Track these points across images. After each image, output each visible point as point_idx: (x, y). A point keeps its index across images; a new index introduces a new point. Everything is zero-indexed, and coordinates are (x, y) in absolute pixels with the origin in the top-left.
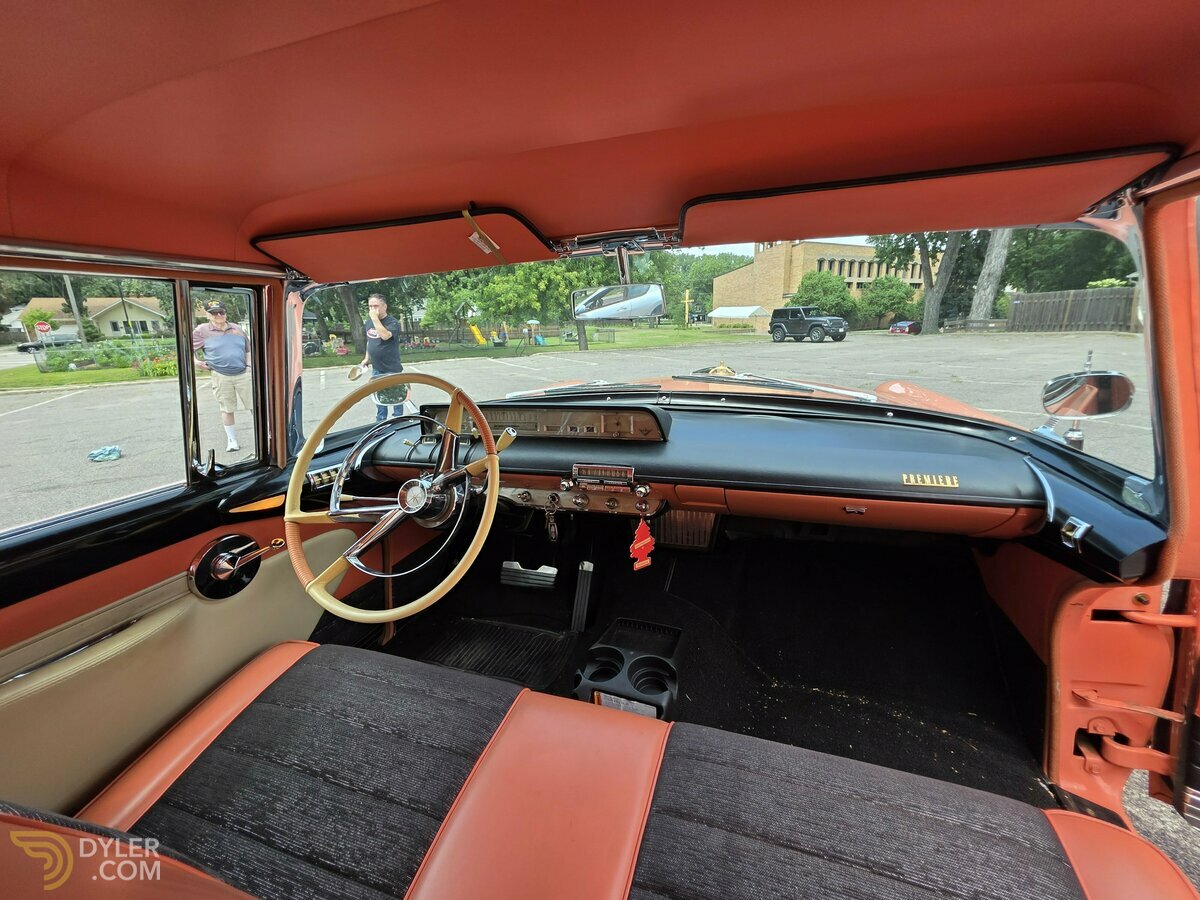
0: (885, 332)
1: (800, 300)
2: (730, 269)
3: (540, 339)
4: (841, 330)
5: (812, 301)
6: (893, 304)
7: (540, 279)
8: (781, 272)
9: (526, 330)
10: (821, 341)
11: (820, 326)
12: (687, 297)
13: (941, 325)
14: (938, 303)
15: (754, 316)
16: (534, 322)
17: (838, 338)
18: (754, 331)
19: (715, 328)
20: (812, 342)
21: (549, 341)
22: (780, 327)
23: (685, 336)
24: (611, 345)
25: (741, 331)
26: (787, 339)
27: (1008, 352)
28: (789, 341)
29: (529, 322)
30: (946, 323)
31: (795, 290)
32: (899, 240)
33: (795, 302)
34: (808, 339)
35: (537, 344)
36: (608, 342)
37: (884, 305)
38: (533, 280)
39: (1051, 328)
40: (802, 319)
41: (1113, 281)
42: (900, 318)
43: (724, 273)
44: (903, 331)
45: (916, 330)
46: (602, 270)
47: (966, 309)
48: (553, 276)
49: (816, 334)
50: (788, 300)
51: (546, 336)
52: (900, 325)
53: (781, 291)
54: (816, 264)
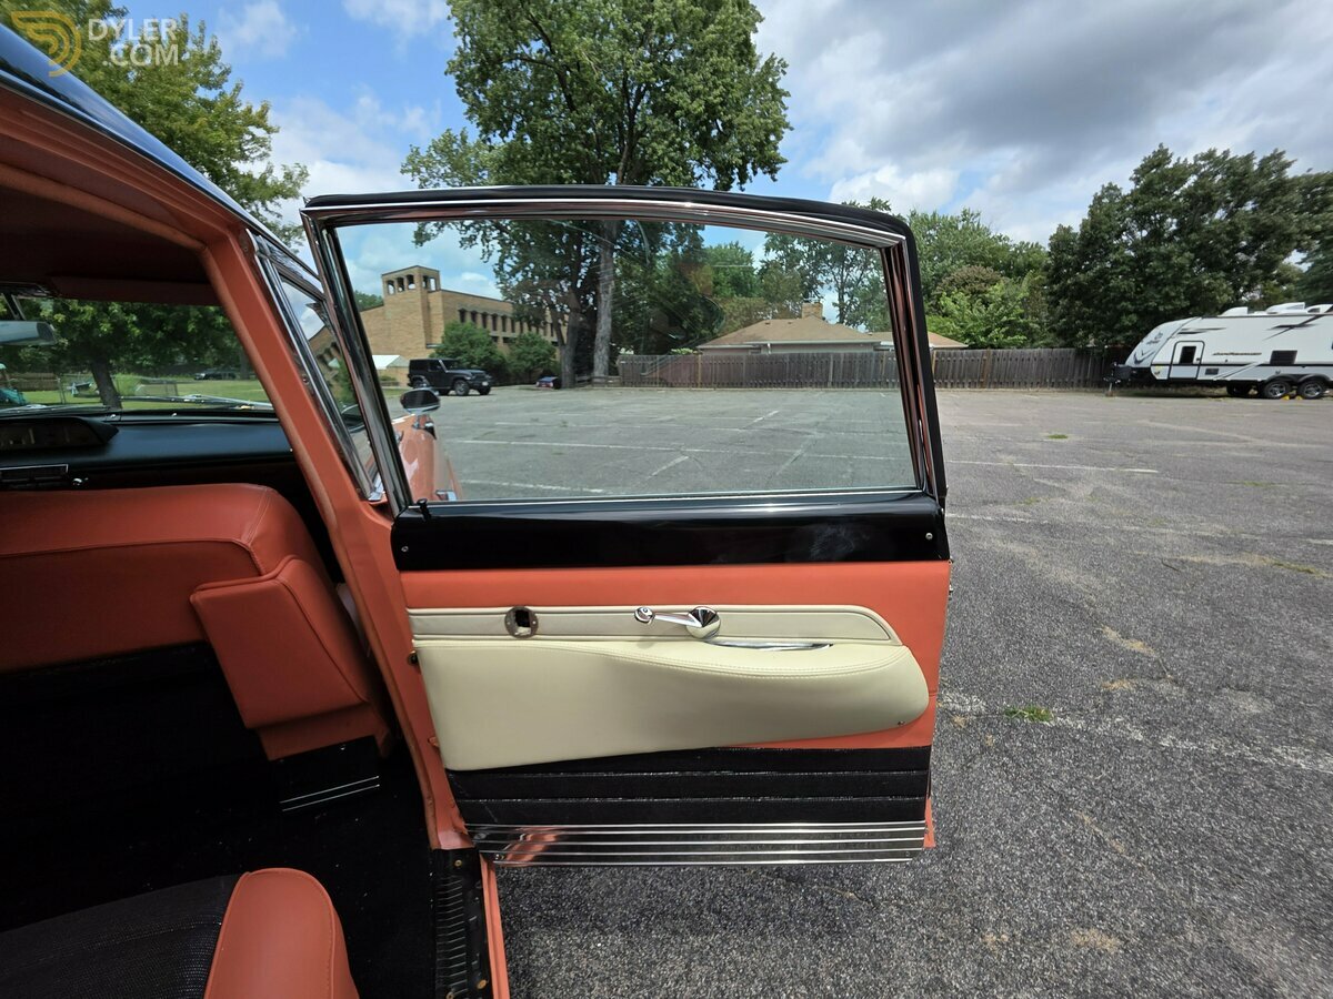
0: (532, 386)
1: (447, 352)
4: (485, 384)
5: (458, 353)
6: (539, 361)
8: (419, 318)
10: (466, 394)
11: (463, 379)
13: (575, 381)
15: (393, 367)
17: (484, 391)
20: (457, 395)
22: (420, 379)
30: (578, 380)
31: (438, 341)
33: (440, 353)
34: (454, 392)
37: (532, 360)
40: (442, 371)
42: (545, 373)
44: (548, 386)
45: (557, 385)
49: (461, 387)
50: (432, 350)
52: (545, 379)
53: (422, 340)
54: (458, 315)
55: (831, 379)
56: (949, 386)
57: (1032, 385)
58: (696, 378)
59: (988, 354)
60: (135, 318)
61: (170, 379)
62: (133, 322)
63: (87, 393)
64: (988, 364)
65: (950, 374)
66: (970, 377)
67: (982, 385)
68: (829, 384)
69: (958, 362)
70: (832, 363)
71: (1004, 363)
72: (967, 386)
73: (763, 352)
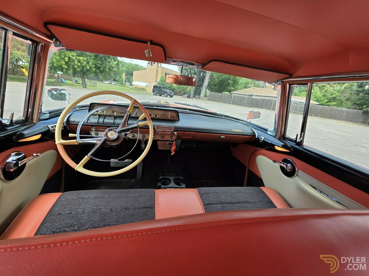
0: (182, 97)
1: (160, 84)
2: (138, 70)
3: (63, 80)
4: (172, 94)
5: (163, 84)
6: (183, 89)
7: (65, 56)
8: (155, 74)
9: (56, 75)
10: (167, 97)
11: (167, 92)
12: (124, 76)
13: (194, 97)
14: (194, 91)
15: (147, 86)
16: (60, 73)
17: (171, 96)
18: (146, 91)
19: (133, 88)
20: (164, 97)
21: (67, 82)
22: (156, 91)
23: (124, 89)
24: (95, 88)
25: (142, 90)
26: (157, 95)
27: (209, 105)
28: (158, 95)
29: (58, 72)
30: (196, 97)
31: (158, 80)
32: (186, 72)
33: (158, 84)
34: (163, 96)
35: (62, 82)
36: (94, 86)
37: (181, 89)
38: (63, 56)
39: (216, 101)
40: (162, 89)
41: (228, 92)
42: (185, 93)
43: (136, 70)
44: (186, 97)
45: (189, 97)
46: (94, 59)
47: (200, 94)
48: (71, 57)
49: (166, 95)
50: (157, 83)
51: (65, 79)
52: (185, 95)
53: (155, 80)
54: (164, 74)
55: (272, 108)
56: (313, 116)
57: (343, 120)
58: (230, 102)
59: (329, 108)
60: (94, 66)
61: (95, 82)
62: (94, 67)
63: (77, 82)
64: (329, 111)
65: (314, 112)
66: (321, 114)
67: (325, 117)
68: (271, 109)
69: (317, 109)
70: (273, 103)
71: (334, 112)
72: (319, 117)
73: (253, 97)
